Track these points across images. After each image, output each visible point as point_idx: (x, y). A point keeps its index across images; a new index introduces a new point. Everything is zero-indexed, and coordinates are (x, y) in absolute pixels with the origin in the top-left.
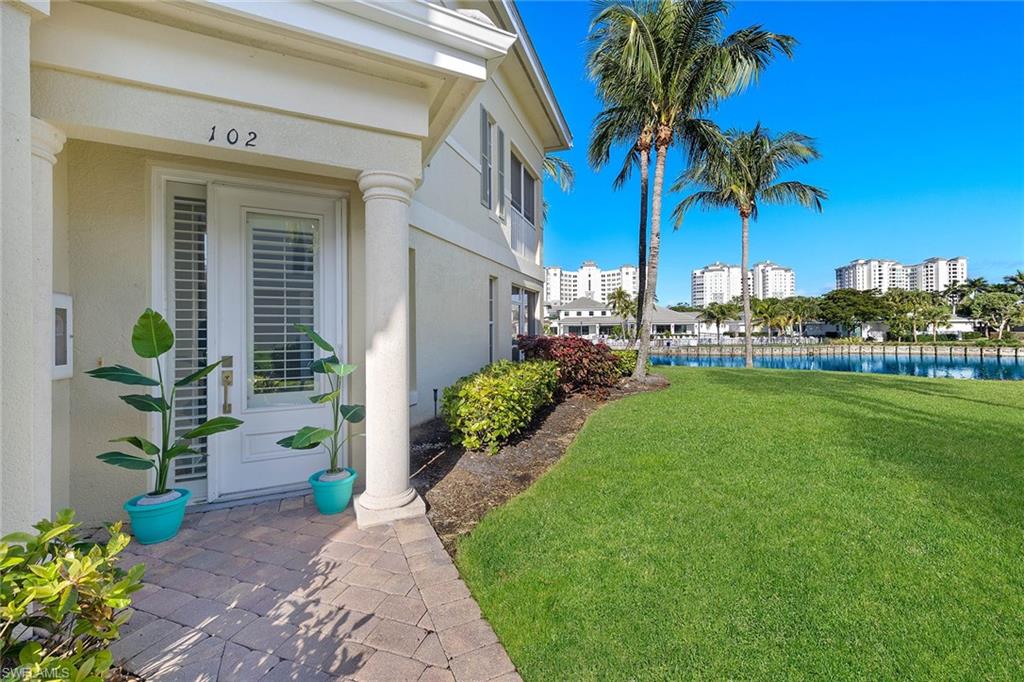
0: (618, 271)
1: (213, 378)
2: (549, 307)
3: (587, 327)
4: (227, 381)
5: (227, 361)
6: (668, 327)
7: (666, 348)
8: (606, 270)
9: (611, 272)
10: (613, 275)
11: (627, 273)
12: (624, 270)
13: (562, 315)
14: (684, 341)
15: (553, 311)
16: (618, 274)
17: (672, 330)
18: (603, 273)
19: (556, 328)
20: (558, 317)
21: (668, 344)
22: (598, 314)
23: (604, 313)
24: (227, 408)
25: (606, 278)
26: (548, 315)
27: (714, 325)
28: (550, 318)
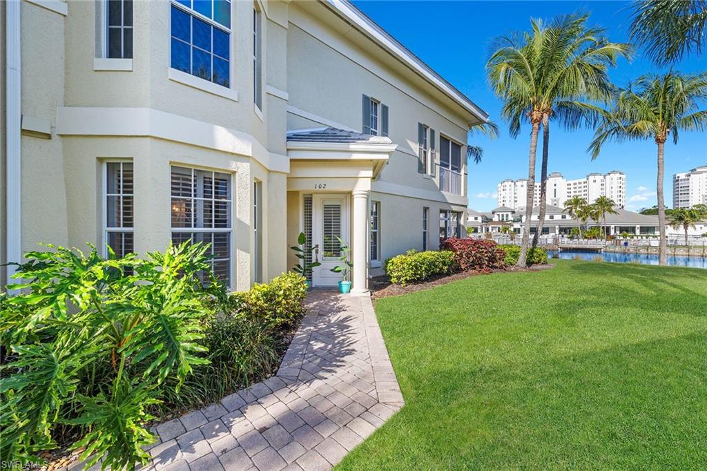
0: (585, 180)
1: (314, 251)
2: (513, 212)
3: (548, 228)
4: (317, 252)
5: (317, 246)
6: (633, 229)
7: (623, 248)
8: (572, 180)
9: (577, 181)
10: (580, 183)
11: (595, 181)
12: (591, 178)
13: (524, 219)
14: (644, 241)
15: (517, 215)
16: (585, 182)
17: (638, 232)
18: (569, 182)
19: (519, 229)
20: (520, 220)
21: (626, 244)
22: (558, 217)
23: (564, 217)
24: (317, 260)
25: (572, 186)
26: (512, 219)
27: (682, 227)
28: (514, 221)
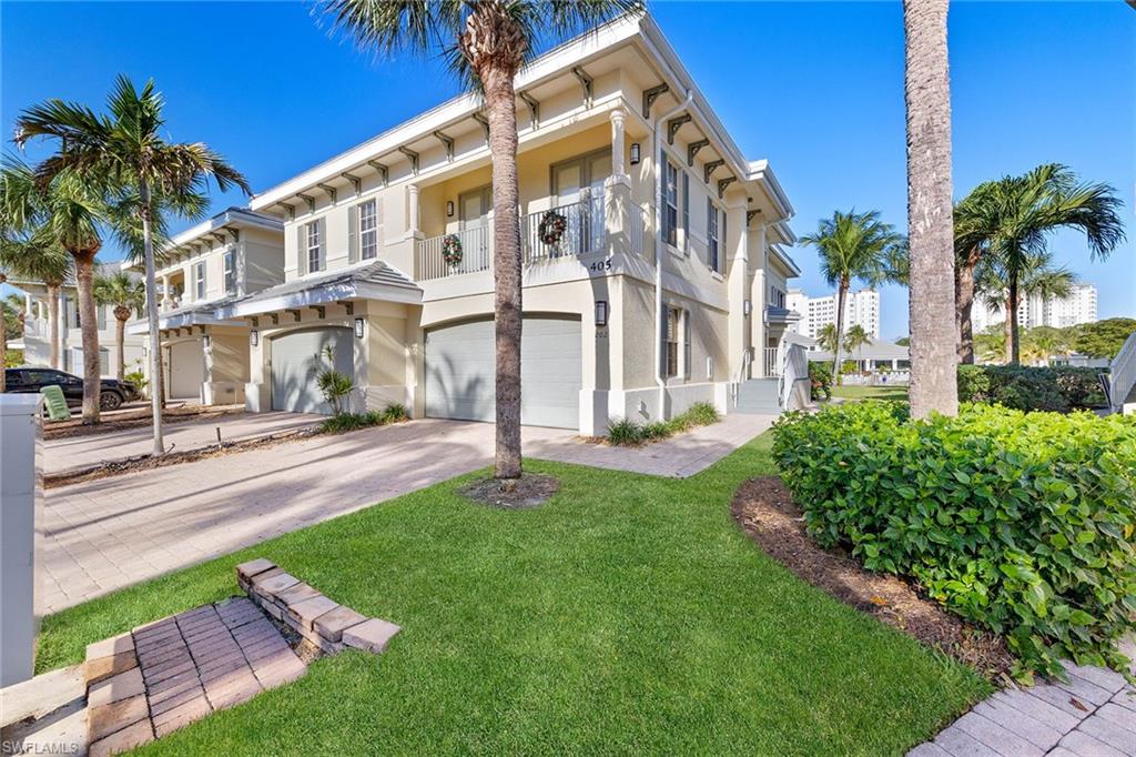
6: (890, 364)
8: (814, 297)
9: (821, 300)
16: (831, 302)
17: (895, 367)
18: (811, 301)
21: (884, 380)
25: (815, 307)
